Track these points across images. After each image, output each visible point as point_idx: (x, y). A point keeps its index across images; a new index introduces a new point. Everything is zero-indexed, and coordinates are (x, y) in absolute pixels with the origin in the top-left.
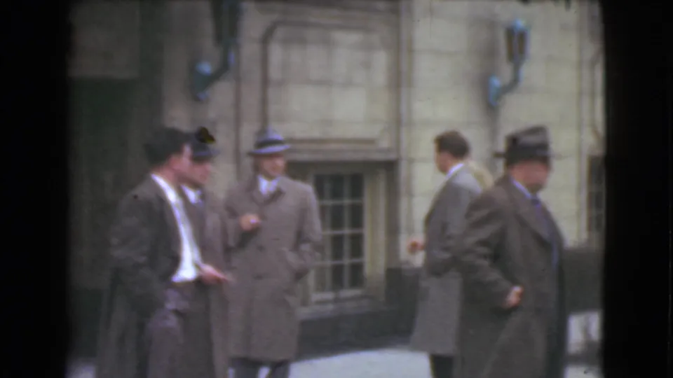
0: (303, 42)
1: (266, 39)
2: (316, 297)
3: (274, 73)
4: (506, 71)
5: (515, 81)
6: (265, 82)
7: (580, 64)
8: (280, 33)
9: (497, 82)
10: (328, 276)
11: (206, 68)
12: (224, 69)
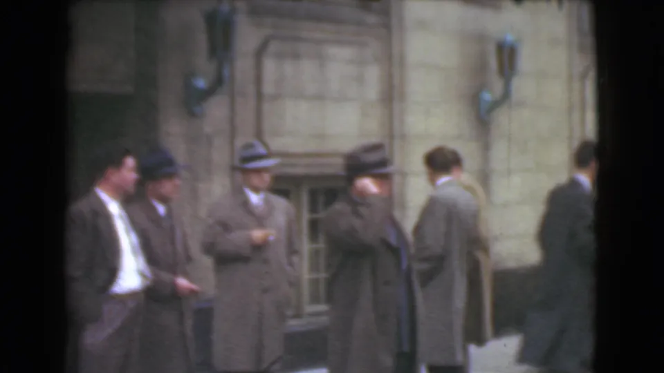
0: (296, 56)
1: (260, 54)
2: (309, 308)
3: (268, 88)
4: (497, 85)
5: (506, 95)
6: (259, 96)
7: (570, 78)
8: (273, 47)
9: (487, 96)
10: (322, 288)
11: (201, 83)
12: (218, 82)
